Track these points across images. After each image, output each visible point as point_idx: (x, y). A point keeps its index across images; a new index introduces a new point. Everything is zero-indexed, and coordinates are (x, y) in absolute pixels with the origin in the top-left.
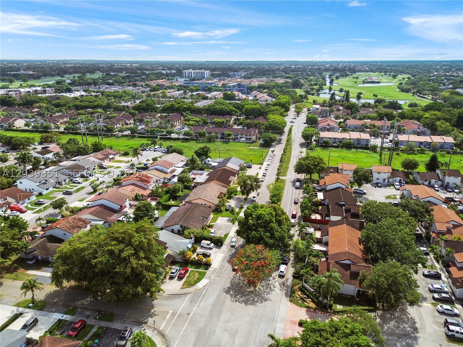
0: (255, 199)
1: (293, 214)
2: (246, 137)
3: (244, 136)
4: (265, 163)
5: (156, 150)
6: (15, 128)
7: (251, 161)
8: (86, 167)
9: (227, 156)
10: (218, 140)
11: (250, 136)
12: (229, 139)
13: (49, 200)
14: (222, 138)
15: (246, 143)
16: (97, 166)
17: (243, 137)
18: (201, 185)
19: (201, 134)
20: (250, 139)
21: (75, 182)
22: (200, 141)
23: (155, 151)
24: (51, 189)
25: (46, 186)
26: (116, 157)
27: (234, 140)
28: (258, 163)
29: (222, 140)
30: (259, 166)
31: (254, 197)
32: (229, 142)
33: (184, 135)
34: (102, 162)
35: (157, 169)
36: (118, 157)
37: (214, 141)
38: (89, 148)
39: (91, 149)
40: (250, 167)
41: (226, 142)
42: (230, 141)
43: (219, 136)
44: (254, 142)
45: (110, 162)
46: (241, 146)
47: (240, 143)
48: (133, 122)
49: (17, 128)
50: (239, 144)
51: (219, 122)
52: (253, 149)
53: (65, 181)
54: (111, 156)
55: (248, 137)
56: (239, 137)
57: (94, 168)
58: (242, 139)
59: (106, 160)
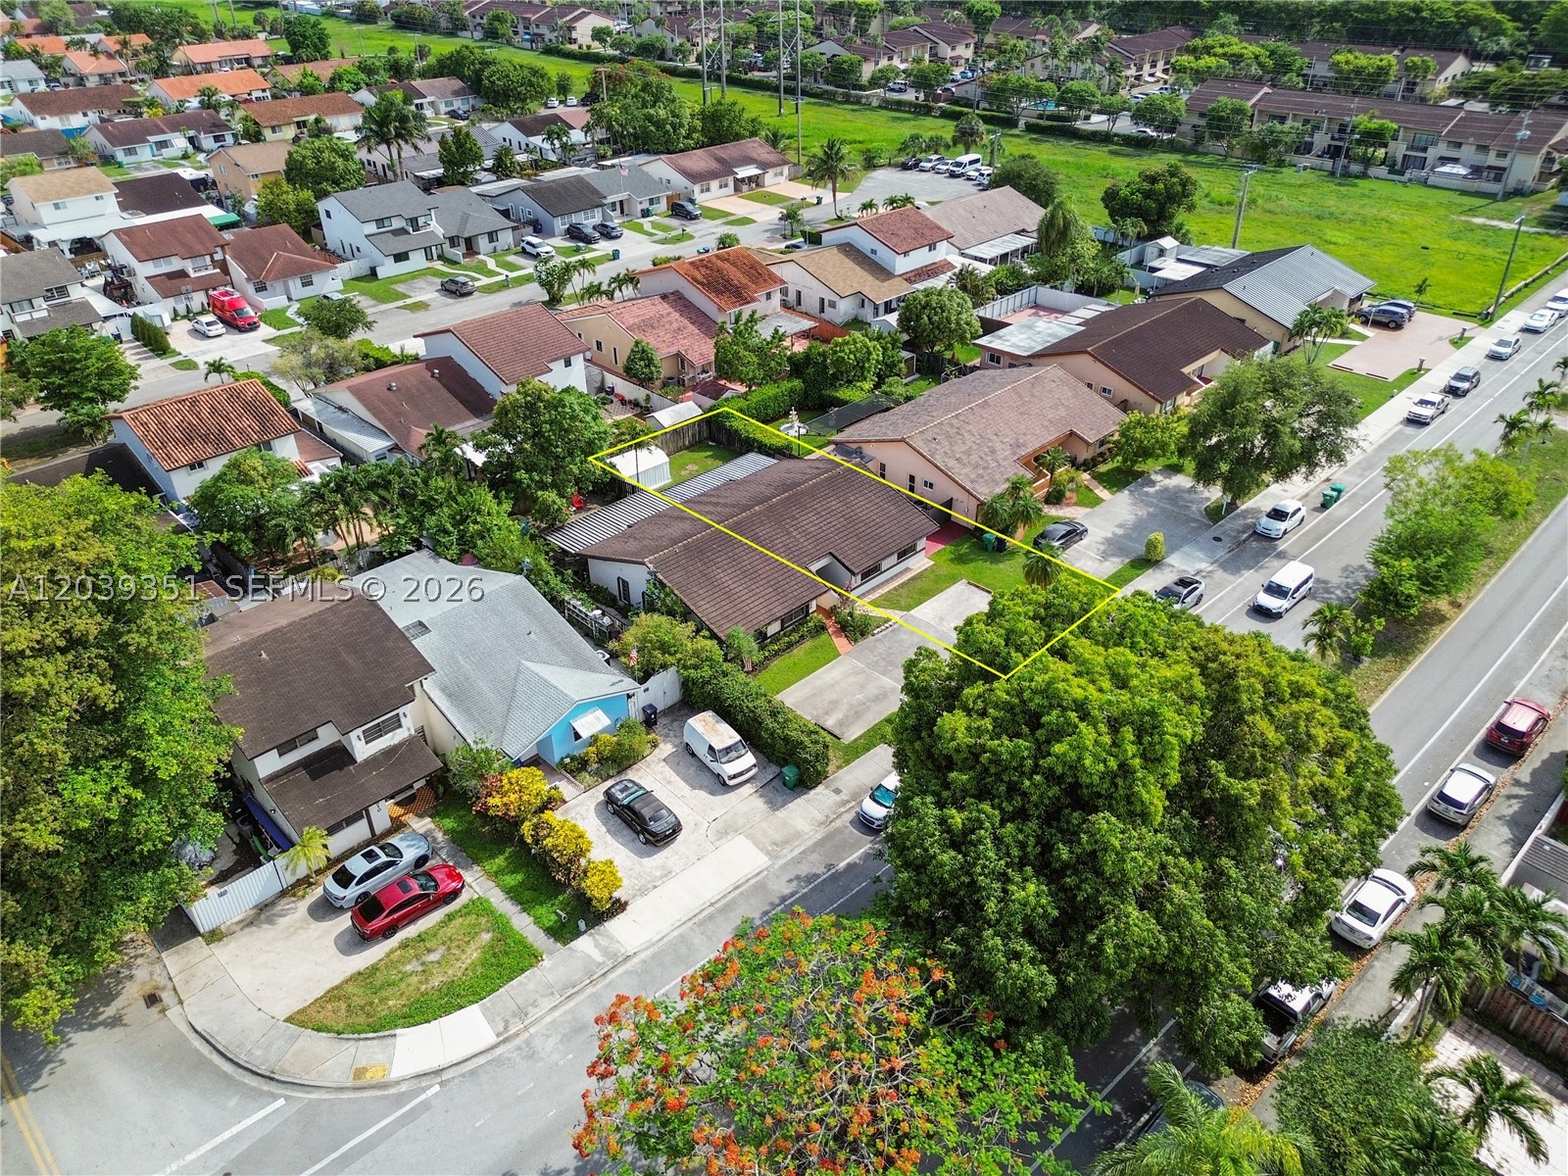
0: (1282, 526)
1: (1500, 728)
2: (1479, 159)
3: (1468, 152)
4: (1511, 323)
5: (959, 170)
6: (574, 47)
7: (1420, 290)
8: (610, 199)
9: (1270, 240)
10: (1306, 161)
11: (1502, 155)
12: (1367, 162)
13: (373, 302)
14: (1333, 152)
15: (1464, 193)
16: (664, 202)
17: (1455, 161)
18: (1011, 366)
19: (1221, 119)
20: (1499, 173)
21: (529, 249)
22: (1207, 159)
23: (953, 175)
24: (417, 261)
25: (399, 245)
26: (769, 178)
27: (1396, 168)
28: (1469, 309)
29: (1328, 164)
30: (1456, 326)
31: (1278, 515)
32: (1364, 176)
33: (1141, 115)
34: (697, 188)
35: (849, 250)
36: (782, 179)
37: (1280, 163)
38: (681, 125)
39: (692, 130)
40: (1390, 322)
41: (1346, 174)
42: (1373, 171)
43: (1321, 140)
44: (1519, 192)
45: (735, 199)
46: (1421, 207)
47: (1423, 191)
48: (969, 53)
49: (580, 47)
50: (1416, 193)
51: (1358, 71)
52: (1483, 227)
53: (492, 236)
54: (744, 172)
55: (1492, 159)
56: (1432, 154)
57: (646, 205)
58: (1446, 169)
59: (714, 184)
